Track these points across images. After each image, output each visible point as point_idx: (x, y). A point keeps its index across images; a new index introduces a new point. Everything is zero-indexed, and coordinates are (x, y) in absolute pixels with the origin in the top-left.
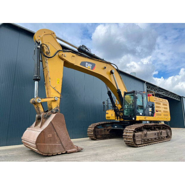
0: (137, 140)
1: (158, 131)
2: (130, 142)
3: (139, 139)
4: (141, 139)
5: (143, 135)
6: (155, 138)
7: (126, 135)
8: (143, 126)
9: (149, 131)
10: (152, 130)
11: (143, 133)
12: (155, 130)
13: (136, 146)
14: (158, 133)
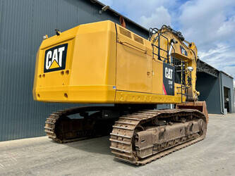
0: (143, 148)
1: (186, 124)
2: (124, 152)
3: (146, 145)
4: (152, 145)
5: (158, 136)
6: (181, 139)
7: (118, 137)
8: (159, 115)
9: (169, 124)
10: (175, 122)
11: (159, 132)
12: (180, 122)
13: (139, 162)
14: (186, 128)
